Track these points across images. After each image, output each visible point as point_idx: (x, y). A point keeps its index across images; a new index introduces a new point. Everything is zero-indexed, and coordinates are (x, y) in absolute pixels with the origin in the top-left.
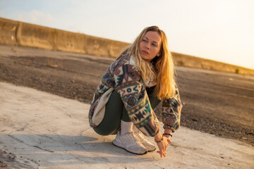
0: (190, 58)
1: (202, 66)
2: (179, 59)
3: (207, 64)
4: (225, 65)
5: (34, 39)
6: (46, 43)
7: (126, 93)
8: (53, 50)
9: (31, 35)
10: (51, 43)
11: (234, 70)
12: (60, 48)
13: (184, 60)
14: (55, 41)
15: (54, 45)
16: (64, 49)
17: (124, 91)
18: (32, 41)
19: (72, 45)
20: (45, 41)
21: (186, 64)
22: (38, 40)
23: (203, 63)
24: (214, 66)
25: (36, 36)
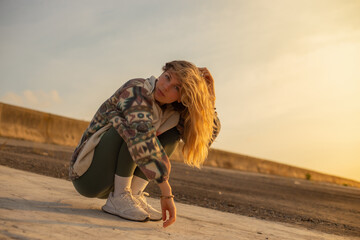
0: (241, 158)
1: (259, 169)
2: (225, 159)
3: (265, 166)
4: (291, 168)
5: (19, 127)
6: (36, 134)
7: (137, 118)
8: (46, 143)
9: (15, 122)
10: (43, 134)
11: (303, 176)
12: (56, 141)
13: (232, 161)
14: (49, 131)
15: (48, 137)
16: (61, 143)
17: (134, 117)
18: (16, 131)
19: (73, 138)
20: (34, 131)
21: (237, 167)
22: (25, 128)
23: (260, 165)
24: (275, 169)
25: (22, 123)
